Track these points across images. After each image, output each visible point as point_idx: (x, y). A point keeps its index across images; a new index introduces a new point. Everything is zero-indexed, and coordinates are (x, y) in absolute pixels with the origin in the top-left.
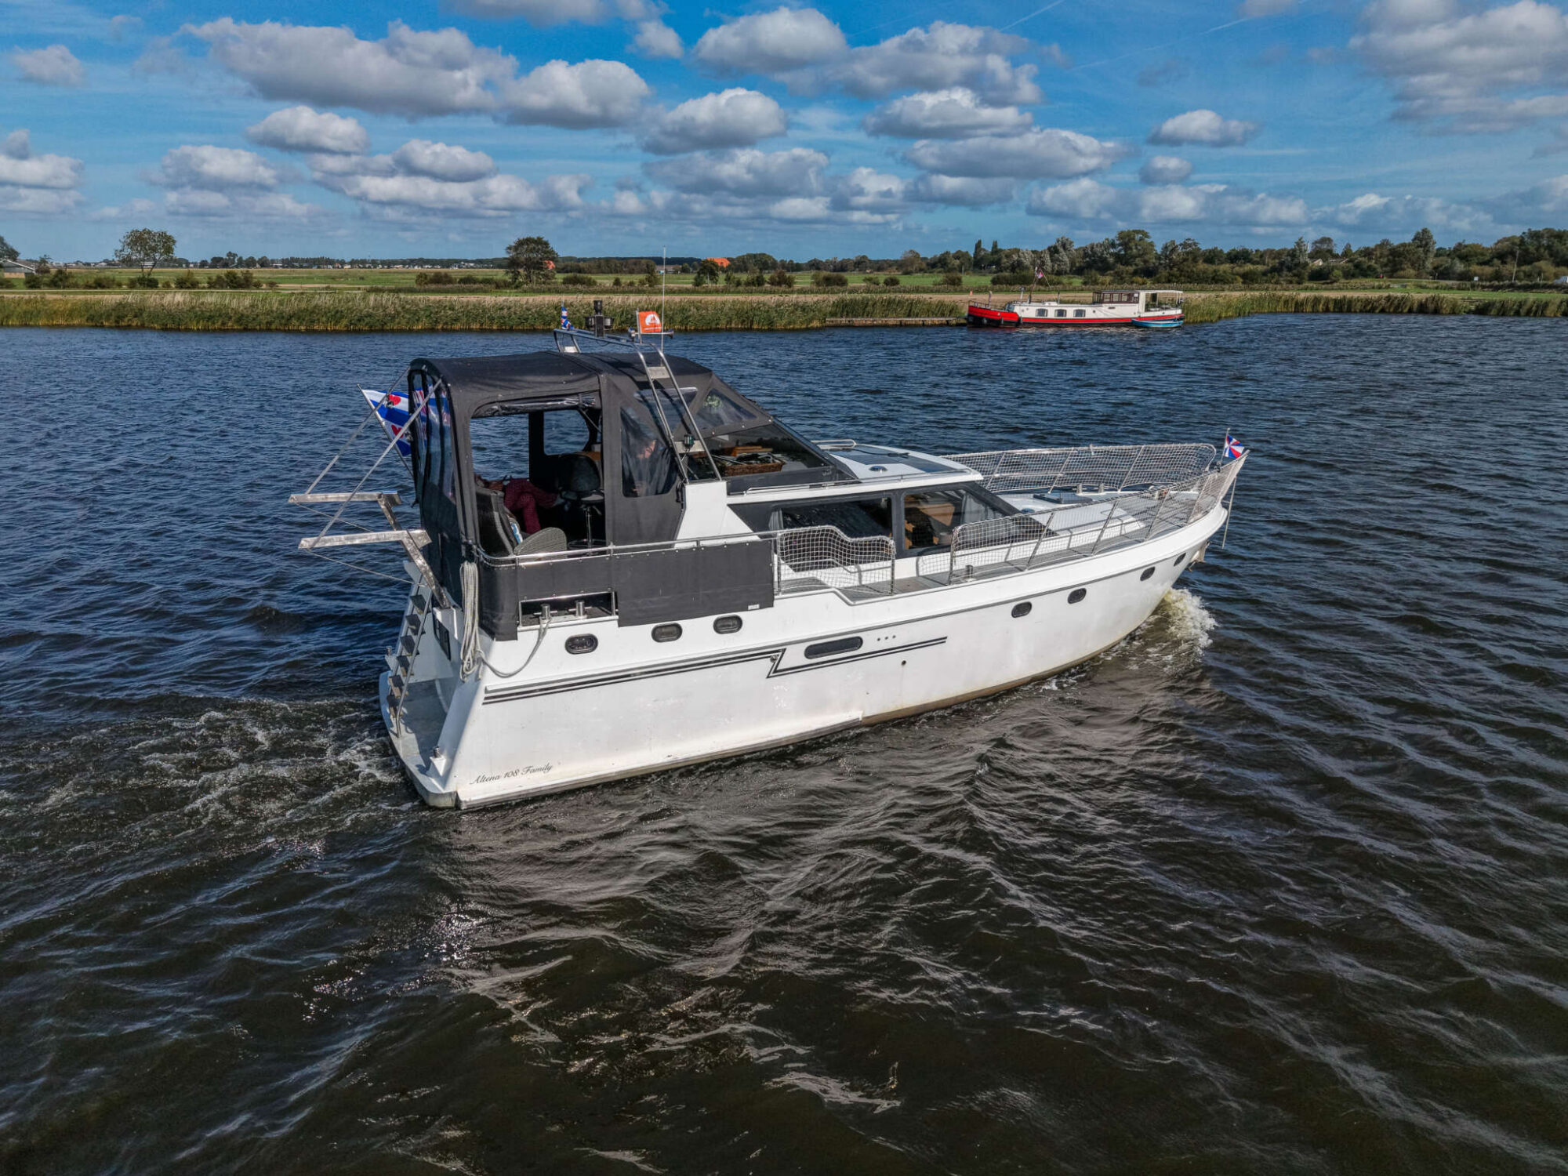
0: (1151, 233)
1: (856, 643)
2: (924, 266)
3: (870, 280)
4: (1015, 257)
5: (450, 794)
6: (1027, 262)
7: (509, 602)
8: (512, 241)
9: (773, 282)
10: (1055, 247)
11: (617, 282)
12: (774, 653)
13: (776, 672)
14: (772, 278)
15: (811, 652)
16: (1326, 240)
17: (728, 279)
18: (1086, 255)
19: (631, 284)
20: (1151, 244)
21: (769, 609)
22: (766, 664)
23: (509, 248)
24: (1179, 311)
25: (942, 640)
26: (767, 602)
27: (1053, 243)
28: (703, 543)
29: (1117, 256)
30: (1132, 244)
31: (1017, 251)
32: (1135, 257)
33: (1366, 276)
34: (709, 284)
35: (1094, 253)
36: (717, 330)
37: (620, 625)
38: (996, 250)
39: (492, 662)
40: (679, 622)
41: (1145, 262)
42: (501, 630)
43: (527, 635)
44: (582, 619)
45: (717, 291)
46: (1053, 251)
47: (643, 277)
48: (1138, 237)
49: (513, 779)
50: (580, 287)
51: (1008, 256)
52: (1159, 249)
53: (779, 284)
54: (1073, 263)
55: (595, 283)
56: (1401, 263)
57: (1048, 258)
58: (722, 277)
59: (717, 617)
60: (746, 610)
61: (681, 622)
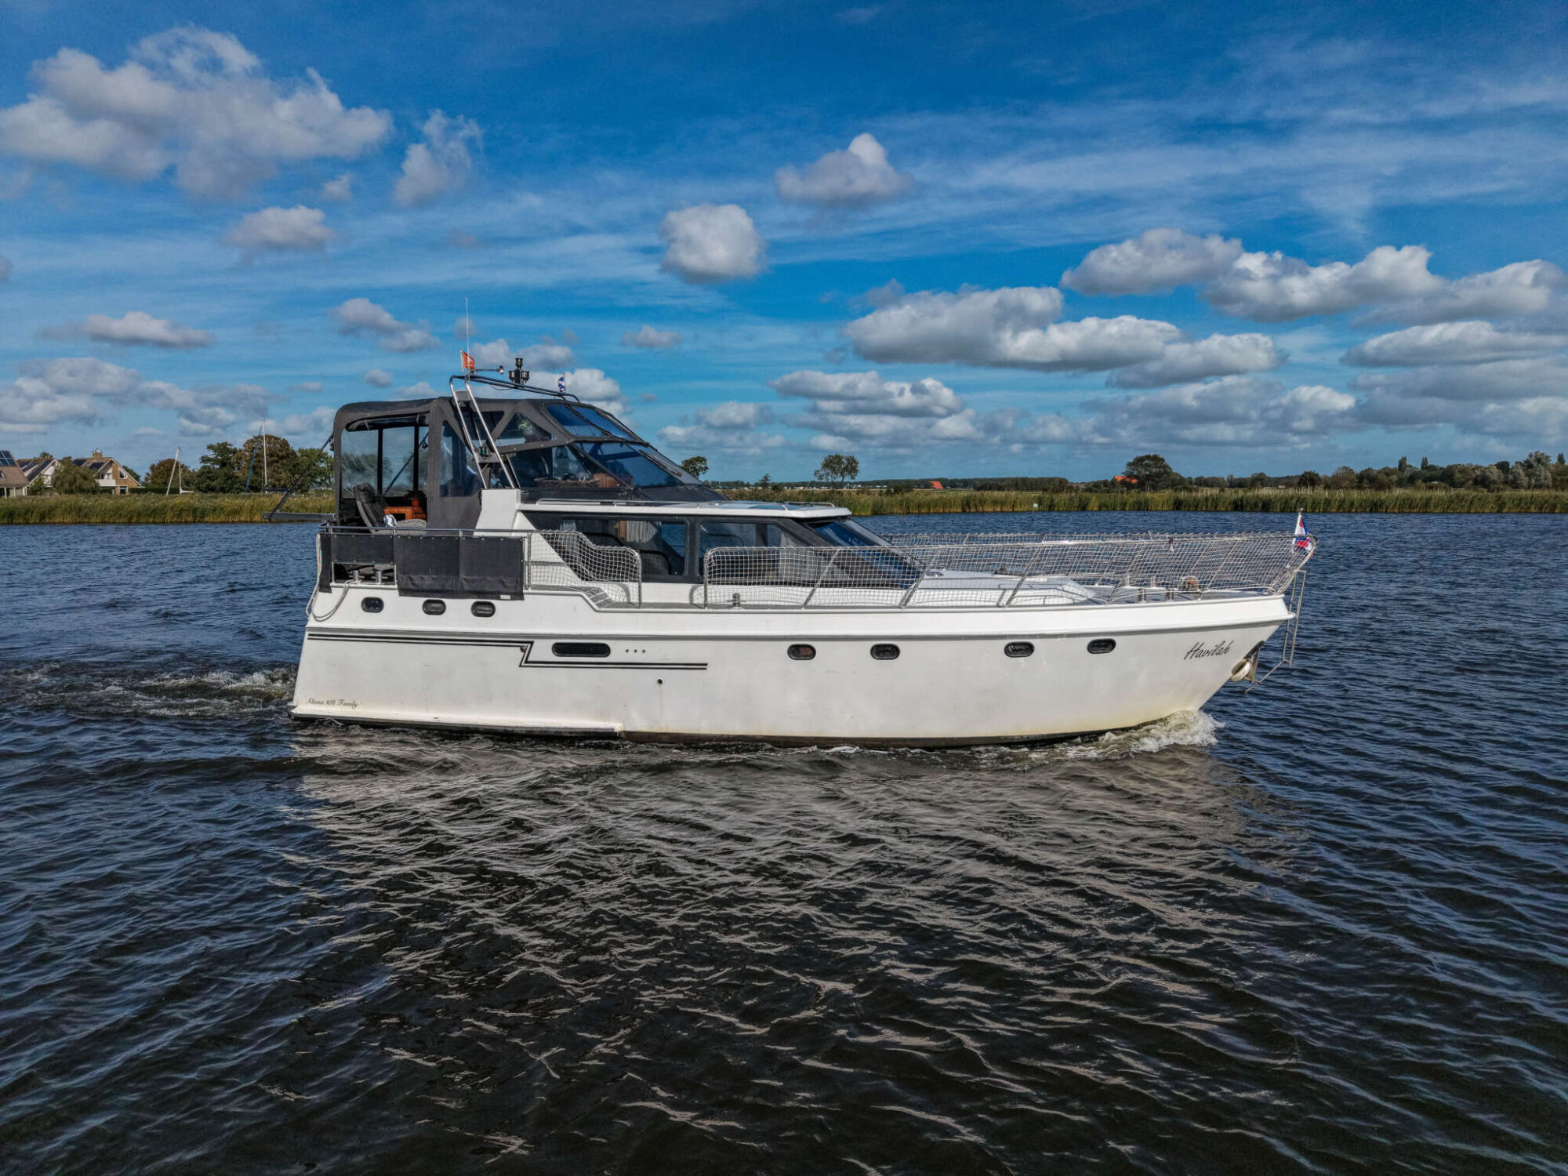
1: (603, 650)
12: (524, 642)
13: (527, 663)
15: (560, 650)
21: (518, 602)
22: (515, 653)
25: (702, 666)
26: (518, 595)
37: (401, 595)
40: (444, 600)
43: (338, 591)
44: (375, 585)
49: (332, 707)
59: (473, 601)
60: (499, 599)
61: (446, 601)
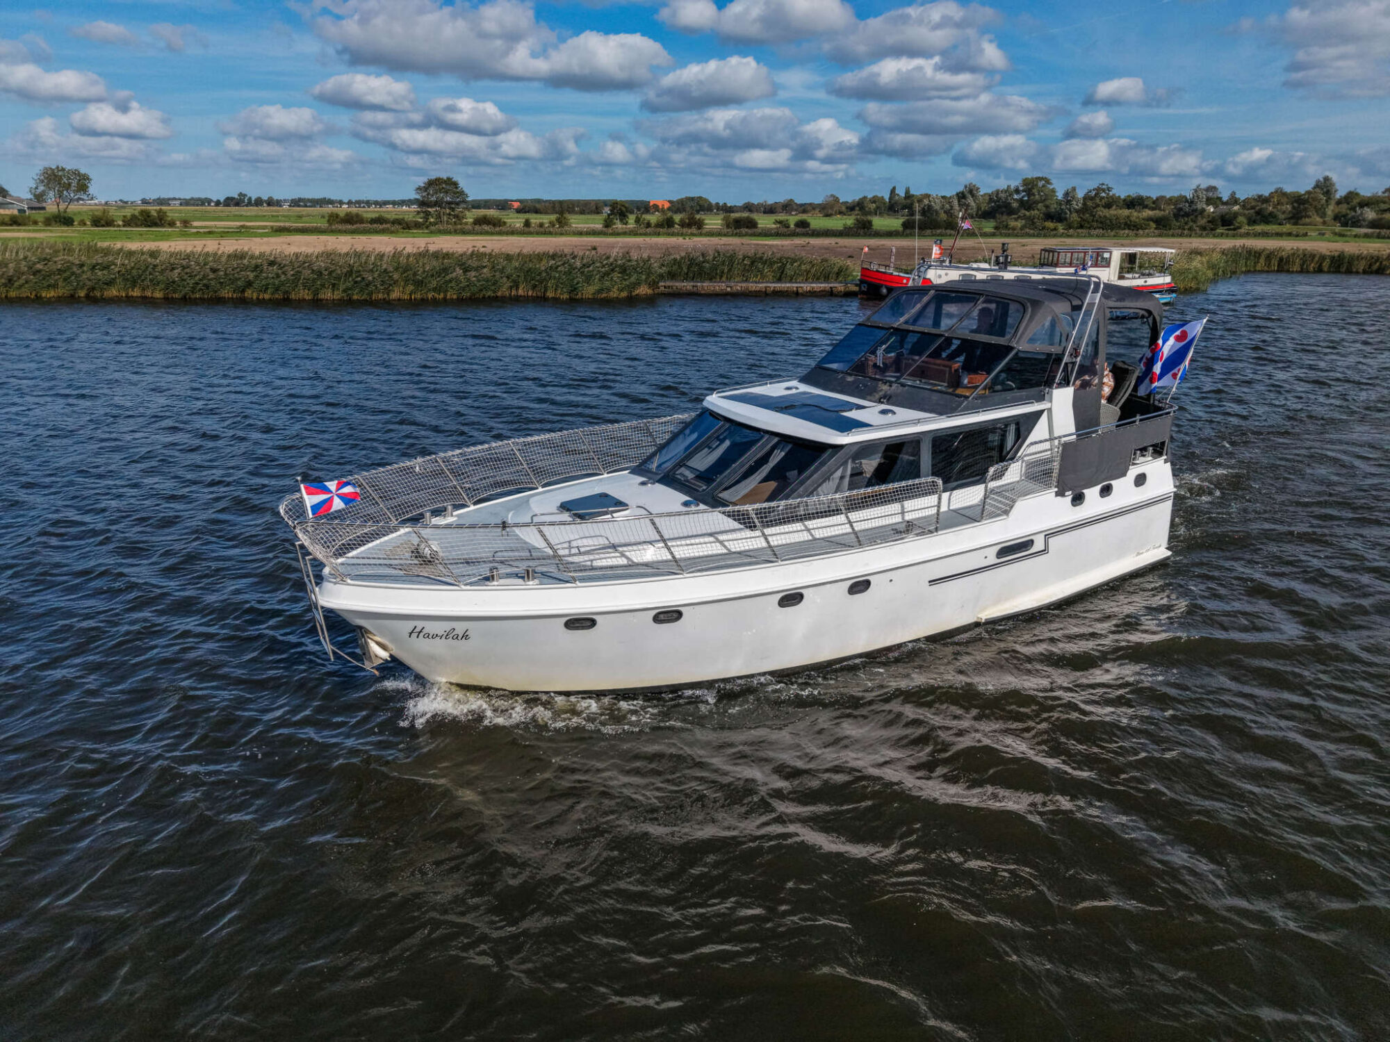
0: (1053, 181)
2: (844, 209)
3: (780, 222)
4: (926, 202)
6: (937, 207)
8: (421, 181)
9: (683, 224)
10: (963, 193)
11: (527, 224)
14: (682, 220)
16: (1212, 189)
17: (637, 221)
18: (991, 200)
19: (541, 225)
20: (1053, 191)
23: (419, 189)
24: (1168, 279)
27: (961, 189)
29: (1021, 201)
30: (1035, 191)
31: (928, 196)
32: (1037, 202)
33: (1267, 223)
34: (619, 225)
35: (999, 199)
36: (495, 300)
38: (908, 196)
41: (1047, 207)
45: (624, 234)
46: (961, 196)
47: (553, 217)
48: (1041, 184)
50: (486, 228)
51: (920, 201)
52: (1060, 195)
53: (689, 225)
54: (979, 208)
55: (505, 223)
56: (1305, 209)
57: (956, 203)
58: (632, 219)
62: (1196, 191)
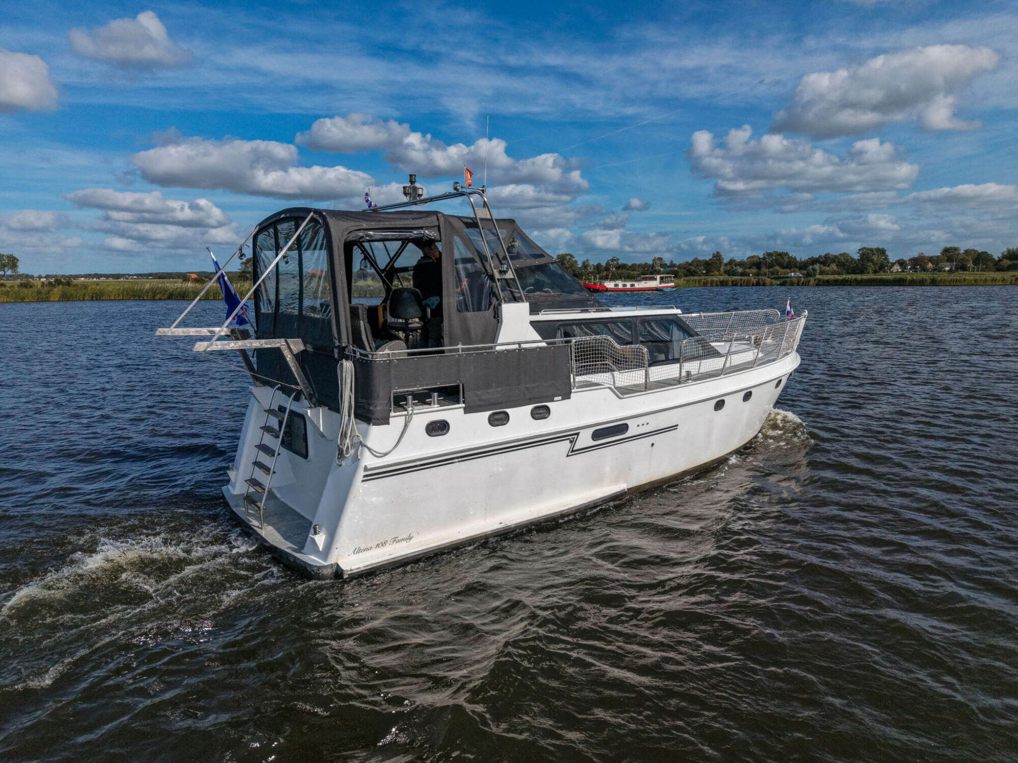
1: (623, 428)
5: (332, 565)
7: (382, 391)
12: (571, 436)
13: (573, 452)
15: (597, 435)
16: (661, 259)
20: (576, 262)
21: (567, 401)
22: (566, 445)
25: (675, 427)
26: (566, 396)
28: (524, 346)
37: (465, 413)
39: (369, 444)
40: (507, 410)
42: (376, 416)
43: (397, 420)
44: (436, 407)
49: (382, 550)
52: (580, 265)
56: (710, 268)
59: (531, 407)
60: (553, 401)
61: (508, 410)
62: (654, 260)
